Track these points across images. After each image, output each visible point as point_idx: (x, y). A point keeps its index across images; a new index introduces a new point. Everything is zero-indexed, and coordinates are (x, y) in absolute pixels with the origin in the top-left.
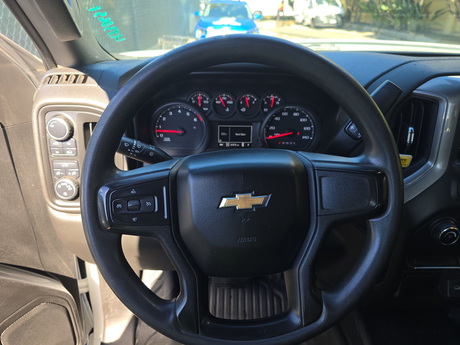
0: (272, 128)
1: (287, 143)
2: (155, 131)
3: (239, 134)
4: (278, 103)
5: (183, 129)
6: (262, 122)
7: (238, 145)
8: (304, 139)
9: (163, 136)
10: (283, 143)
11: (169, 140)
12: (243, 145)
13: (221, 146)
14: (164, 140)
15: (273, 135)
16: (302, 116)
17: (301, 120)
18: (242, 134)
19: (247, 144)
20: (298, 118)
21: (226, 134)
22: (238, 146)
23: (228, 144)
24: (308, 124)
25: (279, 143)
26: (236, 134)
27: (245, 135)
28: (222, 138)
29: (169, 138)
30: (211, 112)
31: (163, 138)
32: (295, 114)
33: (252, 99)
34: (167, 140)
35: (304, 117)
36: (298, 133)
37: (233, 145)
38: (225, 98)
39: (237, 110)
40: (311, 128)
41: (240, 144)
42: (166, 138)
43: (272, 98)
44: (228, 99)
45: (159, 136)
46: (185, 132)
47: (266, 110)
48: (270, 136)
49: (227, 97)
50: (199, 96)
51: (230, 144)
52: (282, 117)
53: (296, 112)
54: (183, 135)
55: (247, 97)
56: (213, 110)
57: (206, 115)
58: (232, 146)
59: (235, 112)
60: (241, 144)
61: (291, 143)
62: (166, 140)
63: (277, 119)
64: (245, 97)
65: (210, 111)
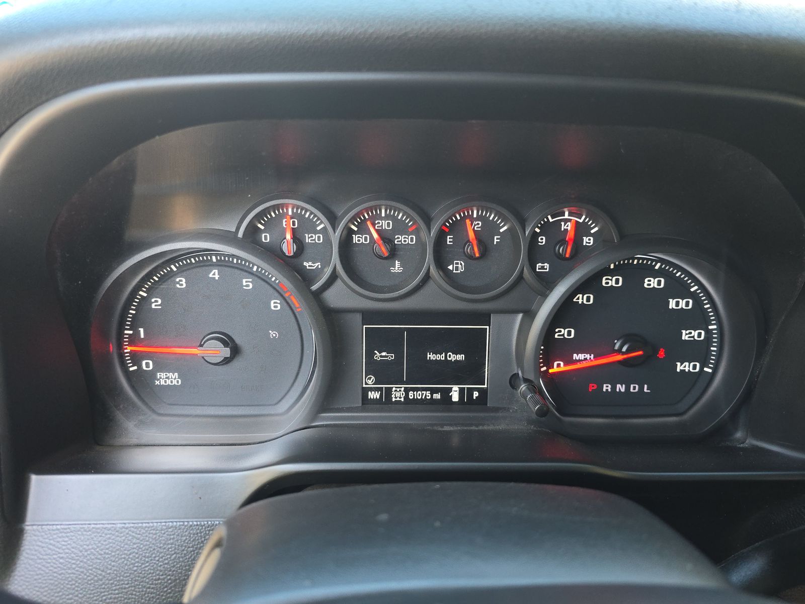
0: (563, 333)
1: (621, 388)
2: (120, 346)
3: (441, 357)
4: (588, 241)
5: (227, 341)
6: (530, 315)
7: (437, 396)
8: (683, 371)
9: (151, 367)
10: (607, 387)
11: (175, 382)
12: (455, 397)
13: (374, 401)
14: (157, 383)
15: (569, 361)
16: (678, 288)
17: (672, 304)
18: (452, 357)
19: (471, 391)
20: (662, 296)
21: (391, 357)
22: (437, 400)
23: (398, 394)
24: (696, 318)
25: (593, 387)
26: (431, 356)
27: (460, 357)
28: (374, 368)
29: (176, 374)
30: (334, 277)
31: (152, 375)
32: (651, 283)
33: (490, 228)
34: (169, 382)
35: (682, 291)
36: (662, 353)
37: (419, 395)
38: (385, 225)
39: (433, 270)
40: (709, 332)
41: (446, 393)
42: (163, 375)
43: (566, 221)
44: (400, 228)
45: (140, 366)
46: (236, 351)
47: (543, 268)
48: (558, 367)
49: (394, 219)
50: (285, 215)
51: (407, 391)
52: (602, 293)
53: (655, 274)
54: (226, 361)
55: (472, 220)
56: (340, 269)
57: (314, 288)
58: (415, 401)
59: (427, 278)
60: (450, 390)
61: (634, 388)
62: (163, 383)
63: (581, 299)
64: (463, 219)
65: (328, 272)
